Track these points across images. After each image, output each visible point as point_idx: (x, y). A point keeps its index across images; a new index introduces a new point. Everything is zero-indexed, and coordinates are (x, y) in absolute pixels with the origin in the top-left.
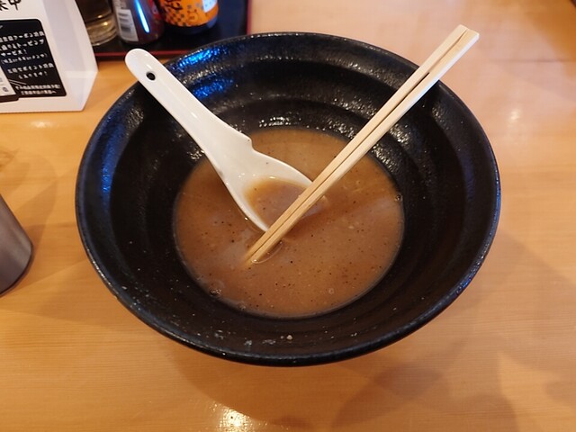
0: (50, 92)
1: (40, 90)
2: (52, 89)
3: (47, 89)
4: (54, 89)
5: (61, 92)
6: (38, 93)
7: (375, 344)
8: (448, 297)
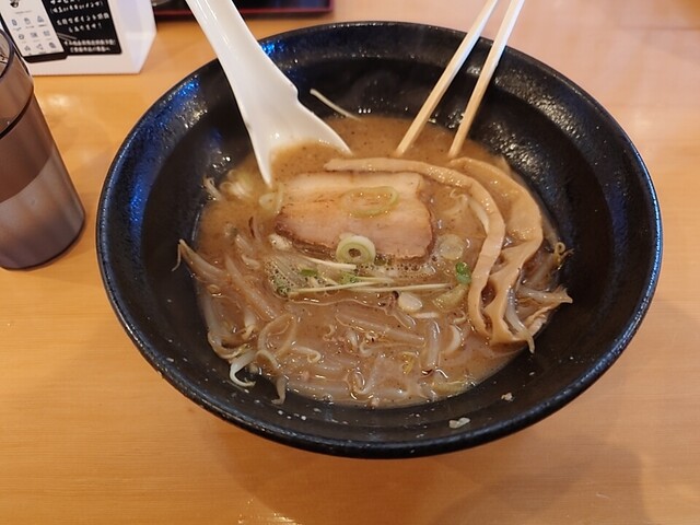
0: (103, 49)
1: (92, 46)
2: (105, 46)
3: (100, 46)
4: (109, 46)
5: (116, 49)
6: (90, 50)
7: (519, 422)
8: (609, 355)
